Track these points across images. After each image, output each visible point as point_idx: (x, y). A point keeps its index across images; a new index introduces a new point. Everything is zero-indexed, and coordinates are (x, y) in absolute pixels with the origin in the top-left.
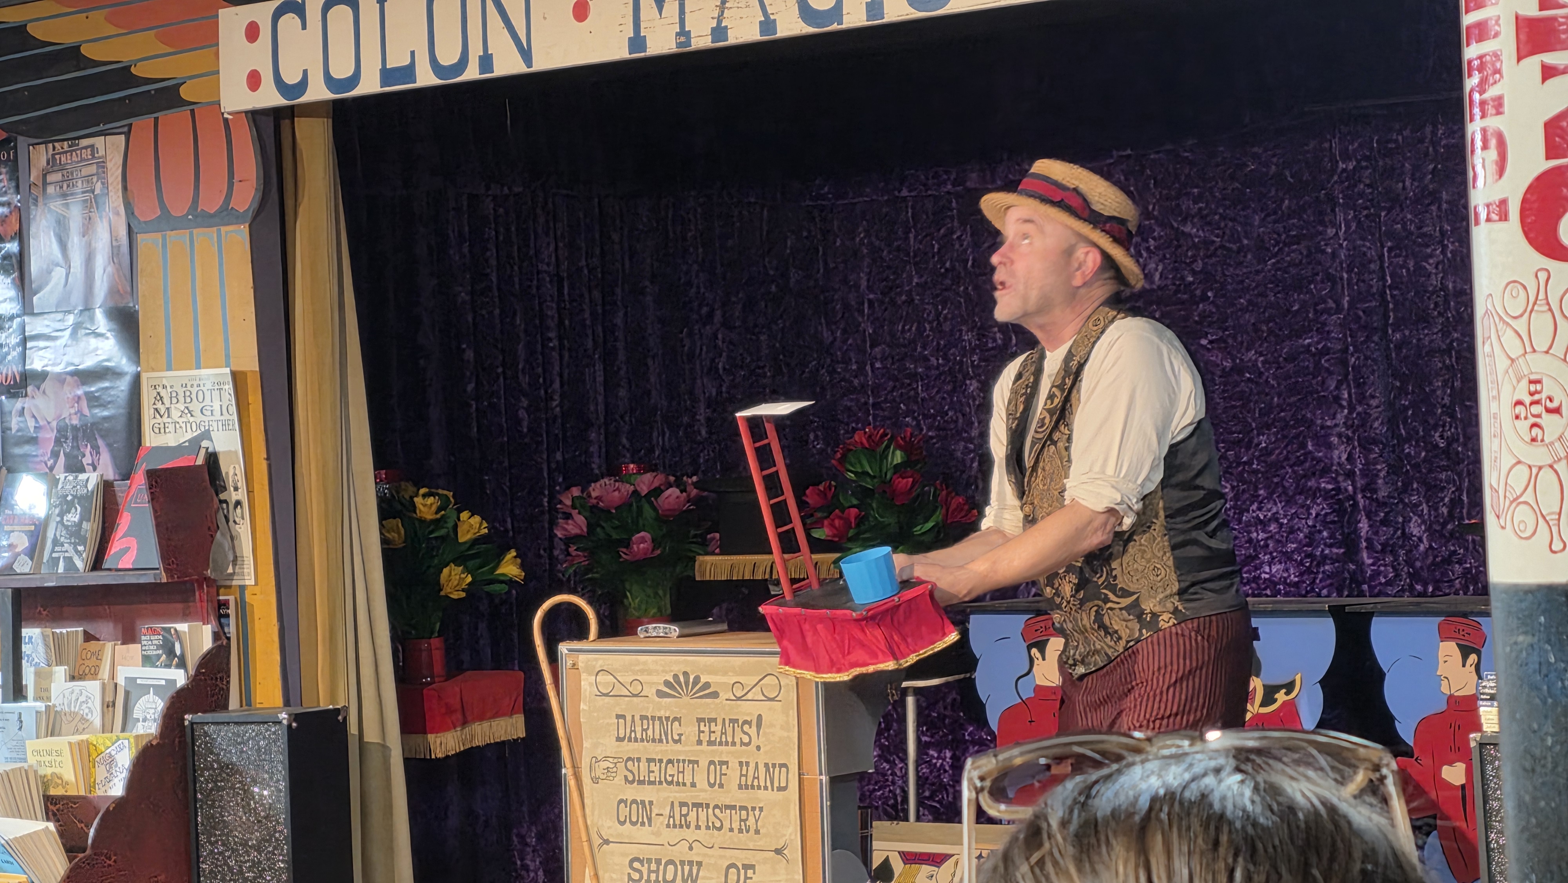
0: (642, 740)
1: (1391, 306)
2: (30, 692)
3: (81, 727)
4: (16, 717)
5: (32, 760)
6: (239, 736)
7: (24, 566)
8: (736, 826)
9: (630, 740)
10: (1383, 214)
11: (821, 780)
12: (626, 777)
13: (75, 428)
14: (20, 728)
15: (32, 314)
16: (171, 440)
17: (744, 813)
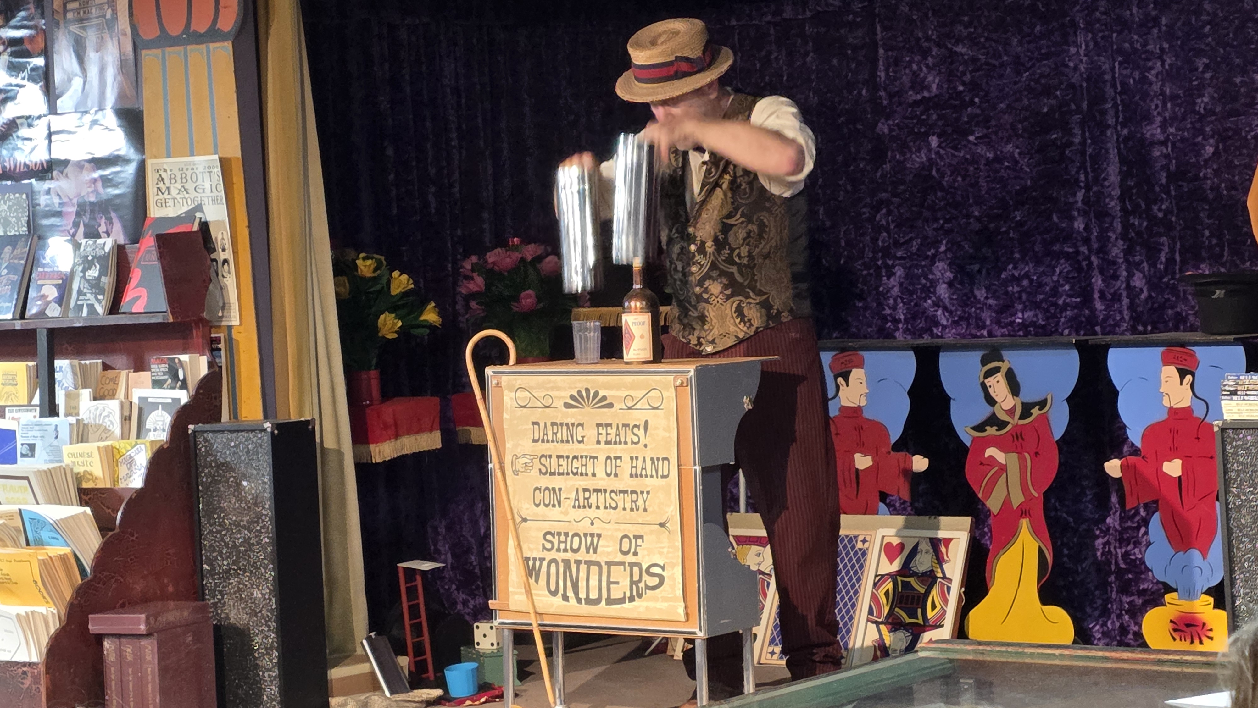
0: (553, 441)
1: (1120, 108)
2: (62, 410)
3: (104, 436)
4: (53, 427)
5: (67, 461)
6: (232, 441)
7: (54, 311)
8: (628, 506)
9: (543, 441)
10: (1115, 35)
11: (695, 470)
12: (540, 470)
13: (92, 204)
14: (56, 437)
15: (56, 113)
16: (171, 212)
17: (634, 496)
